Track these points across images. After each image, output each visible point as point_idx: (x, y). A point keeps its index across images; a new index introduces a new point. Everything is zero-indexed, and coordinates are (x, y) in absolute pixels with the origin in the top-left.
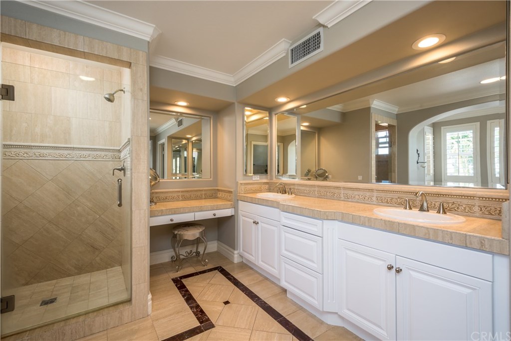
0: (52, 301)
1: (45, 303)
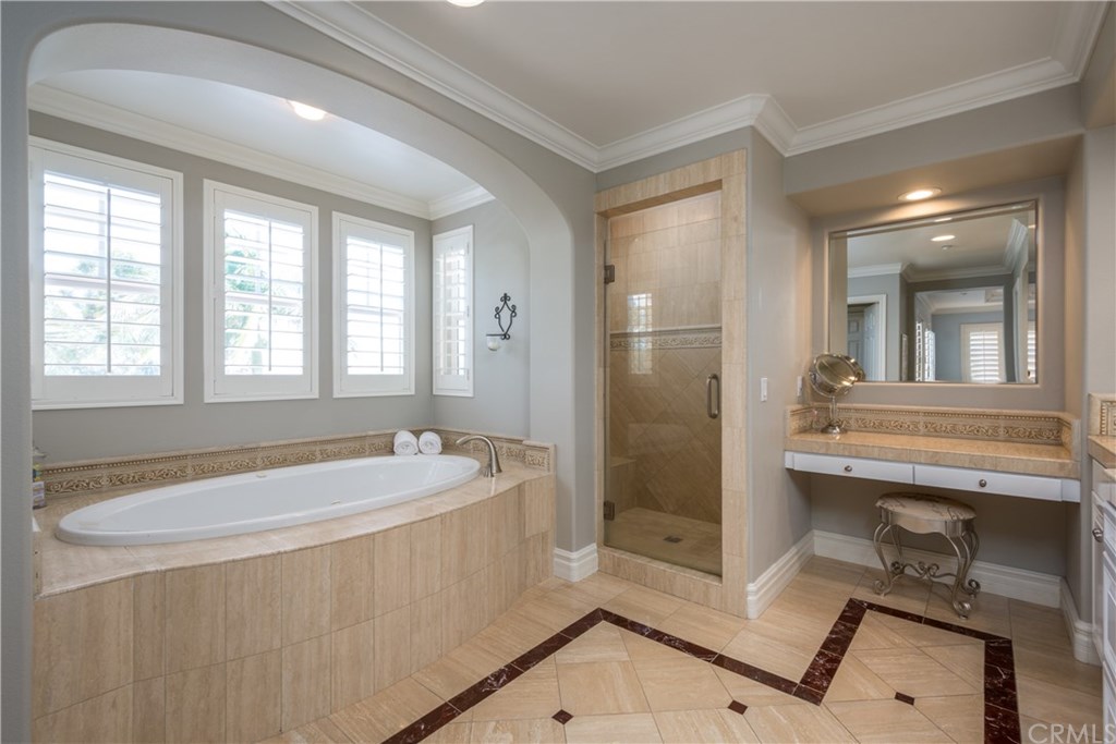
0: (677, 540)
1: (670, 539)
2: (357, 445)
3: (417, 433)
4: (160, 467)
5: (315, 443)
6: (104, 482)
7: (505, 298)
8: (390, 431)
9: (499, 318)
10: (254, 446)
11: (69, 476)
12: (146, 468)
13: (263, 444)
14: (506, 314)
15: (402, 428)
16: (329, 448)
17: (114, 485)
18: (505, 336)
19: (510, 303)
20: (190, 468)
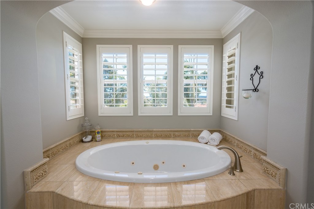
2: (187, 133)
3: (212, 132)
4: (128, 133)
5: (171, 131)
6: (116, 136)
7: (257, 68)
8: (200, 130)
9: (253, 80)
10: (151, 130)
11: (109, 133)
12: (124, 133)
13: (155, 130)
14: (257, 77)
15: (205, 128)
16: (176, 133)
17: (118, 137)
18: (256, 90)
19: (259, 71)
20: (135, 135)
